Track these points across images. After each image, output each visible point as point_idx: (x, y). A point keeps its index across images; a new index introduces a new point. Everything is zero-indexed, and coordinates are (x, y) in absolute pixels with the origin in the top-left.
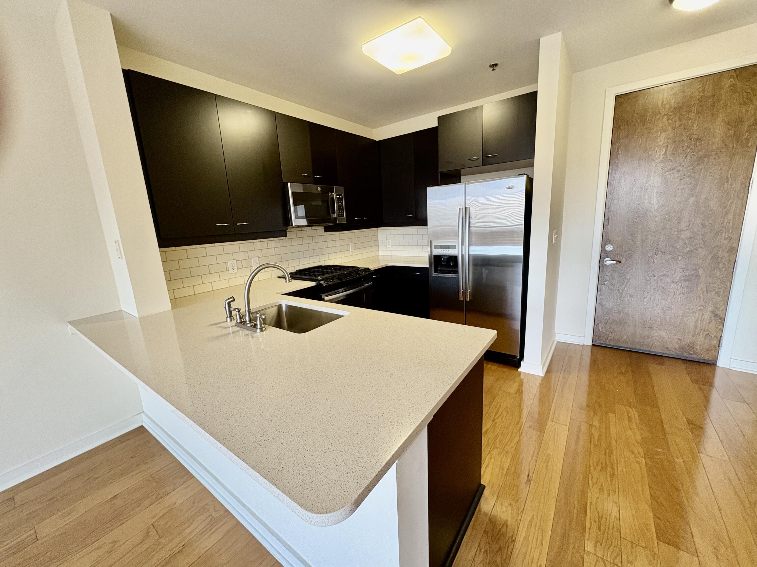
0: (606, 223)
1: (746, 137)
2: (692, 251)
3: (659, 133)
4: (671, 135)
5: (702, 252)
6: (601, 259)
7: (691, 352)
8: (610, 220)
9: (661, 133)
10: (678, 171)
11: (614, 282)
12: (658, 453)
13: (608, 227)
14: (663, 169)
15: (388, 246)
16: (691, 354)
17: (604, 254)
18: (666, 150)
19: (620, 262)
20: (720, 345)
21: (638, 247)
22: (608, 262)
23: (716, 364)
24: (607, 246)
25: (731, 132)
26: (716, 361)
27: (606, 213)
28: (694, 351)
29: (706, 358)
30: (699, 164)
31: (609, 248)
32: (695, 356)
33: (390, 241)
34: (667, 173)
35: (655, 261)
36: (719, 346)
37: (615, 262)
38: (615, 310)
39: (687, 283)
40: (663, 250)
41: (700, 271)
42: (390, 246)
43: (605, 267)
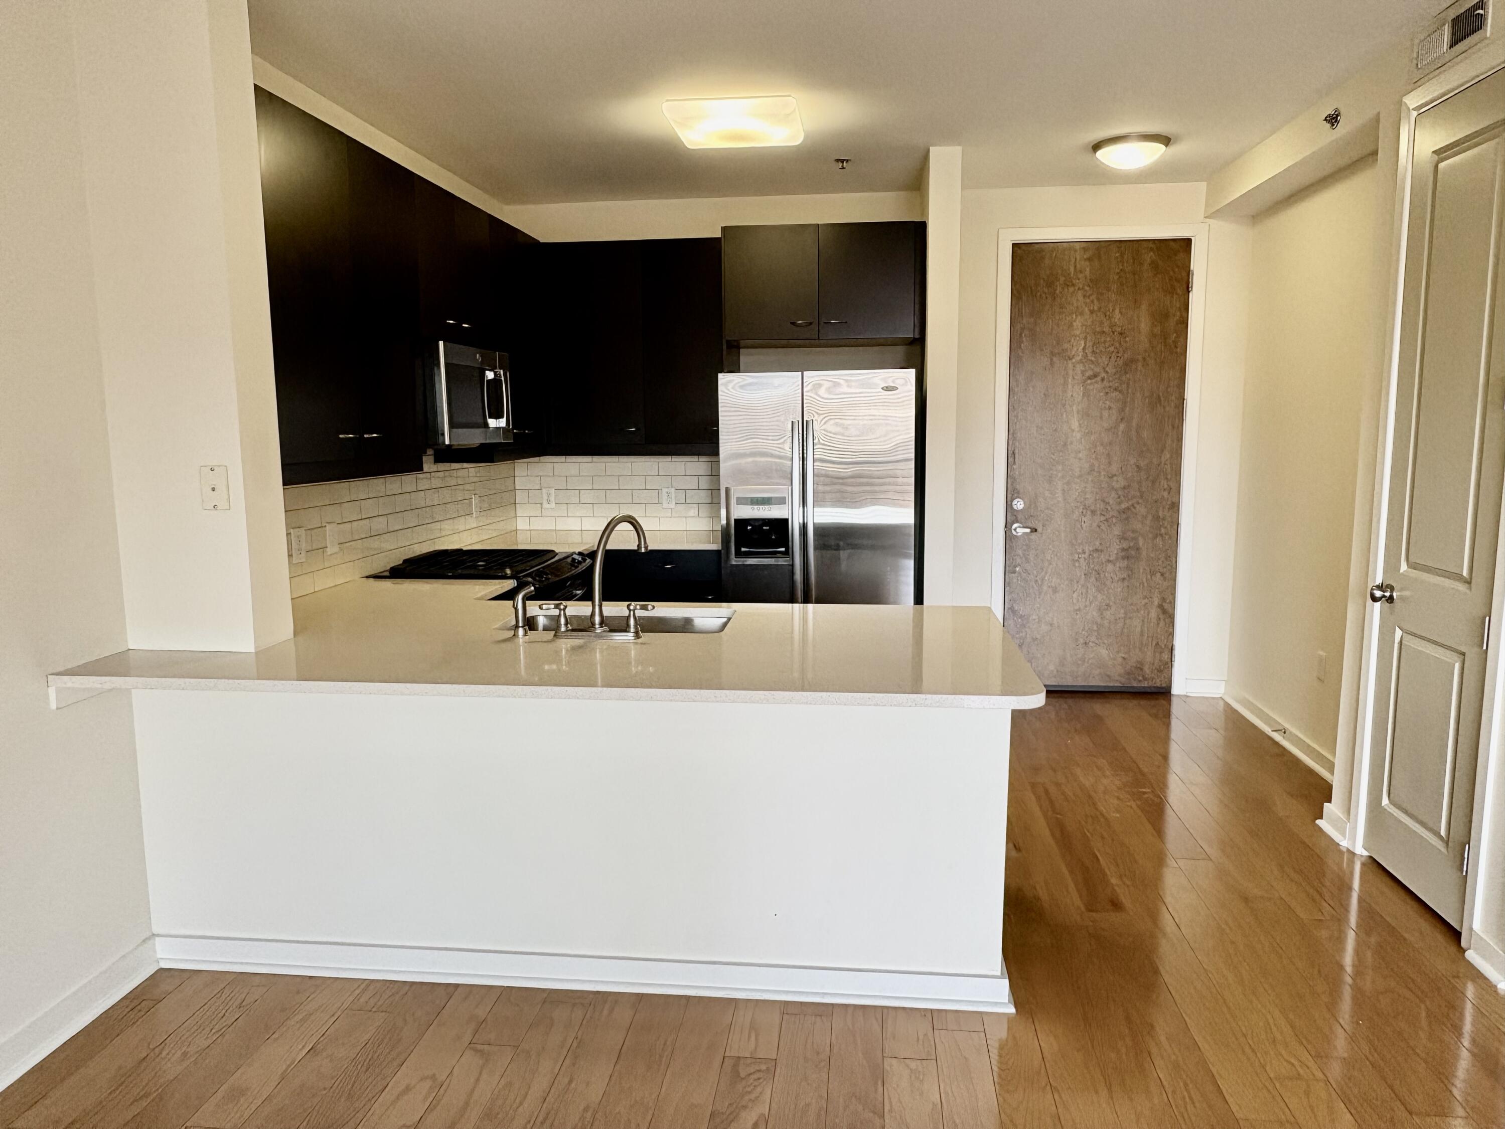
0: (1011, 460)
1: (1173, 339)
2: (1128, 508)
3: (1074, 316)
4: (1089, 323)
5: (1141, 510)
6: (1008, 526)
7: (1141, 678)
8: (1017, 456)
9: (1076, 316)
10: (1103, 380)
11: (1028, 567)
12: (1145, 793)
13: (1015, 467)
14: (1083, 372)
15: (546, 505)
16: (1140, 681)
17: (1011, 517)
18: (1085, 343)
19: (1036, 530)
20: (1173, 660)
21: (1058, 502)
22: (1020, 530)
23: (1170, 692)
24: (1015, 502)
25: (1157, 330)
26: (1170, 687)
27: (1010, 443)
28: (1143, 676)
29: (1158, 685)
30: (1126, 373)
31: (1019, 504)
32: (1145, 684)
33: (553, 491)
34: (1089, 381)
35: (1084, 526)
36: (1171, 661)
37: (1028, 530)
38: (1034, 617)
39: (1126, 562)
40: (1093, 508)
41: (1141, 542)
42: (553, 505)
43: (1014, 539)
